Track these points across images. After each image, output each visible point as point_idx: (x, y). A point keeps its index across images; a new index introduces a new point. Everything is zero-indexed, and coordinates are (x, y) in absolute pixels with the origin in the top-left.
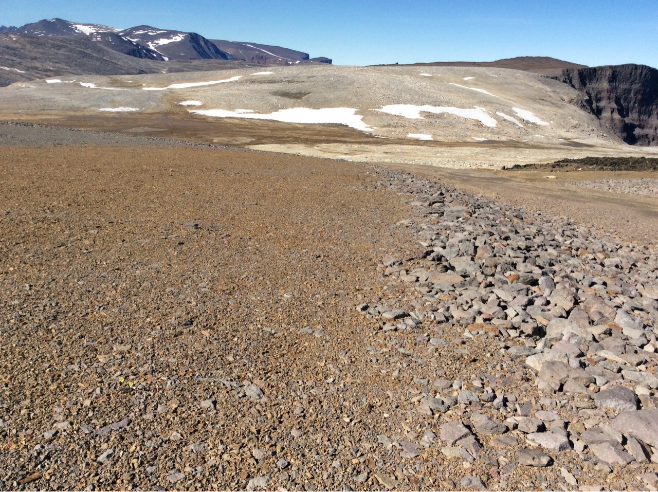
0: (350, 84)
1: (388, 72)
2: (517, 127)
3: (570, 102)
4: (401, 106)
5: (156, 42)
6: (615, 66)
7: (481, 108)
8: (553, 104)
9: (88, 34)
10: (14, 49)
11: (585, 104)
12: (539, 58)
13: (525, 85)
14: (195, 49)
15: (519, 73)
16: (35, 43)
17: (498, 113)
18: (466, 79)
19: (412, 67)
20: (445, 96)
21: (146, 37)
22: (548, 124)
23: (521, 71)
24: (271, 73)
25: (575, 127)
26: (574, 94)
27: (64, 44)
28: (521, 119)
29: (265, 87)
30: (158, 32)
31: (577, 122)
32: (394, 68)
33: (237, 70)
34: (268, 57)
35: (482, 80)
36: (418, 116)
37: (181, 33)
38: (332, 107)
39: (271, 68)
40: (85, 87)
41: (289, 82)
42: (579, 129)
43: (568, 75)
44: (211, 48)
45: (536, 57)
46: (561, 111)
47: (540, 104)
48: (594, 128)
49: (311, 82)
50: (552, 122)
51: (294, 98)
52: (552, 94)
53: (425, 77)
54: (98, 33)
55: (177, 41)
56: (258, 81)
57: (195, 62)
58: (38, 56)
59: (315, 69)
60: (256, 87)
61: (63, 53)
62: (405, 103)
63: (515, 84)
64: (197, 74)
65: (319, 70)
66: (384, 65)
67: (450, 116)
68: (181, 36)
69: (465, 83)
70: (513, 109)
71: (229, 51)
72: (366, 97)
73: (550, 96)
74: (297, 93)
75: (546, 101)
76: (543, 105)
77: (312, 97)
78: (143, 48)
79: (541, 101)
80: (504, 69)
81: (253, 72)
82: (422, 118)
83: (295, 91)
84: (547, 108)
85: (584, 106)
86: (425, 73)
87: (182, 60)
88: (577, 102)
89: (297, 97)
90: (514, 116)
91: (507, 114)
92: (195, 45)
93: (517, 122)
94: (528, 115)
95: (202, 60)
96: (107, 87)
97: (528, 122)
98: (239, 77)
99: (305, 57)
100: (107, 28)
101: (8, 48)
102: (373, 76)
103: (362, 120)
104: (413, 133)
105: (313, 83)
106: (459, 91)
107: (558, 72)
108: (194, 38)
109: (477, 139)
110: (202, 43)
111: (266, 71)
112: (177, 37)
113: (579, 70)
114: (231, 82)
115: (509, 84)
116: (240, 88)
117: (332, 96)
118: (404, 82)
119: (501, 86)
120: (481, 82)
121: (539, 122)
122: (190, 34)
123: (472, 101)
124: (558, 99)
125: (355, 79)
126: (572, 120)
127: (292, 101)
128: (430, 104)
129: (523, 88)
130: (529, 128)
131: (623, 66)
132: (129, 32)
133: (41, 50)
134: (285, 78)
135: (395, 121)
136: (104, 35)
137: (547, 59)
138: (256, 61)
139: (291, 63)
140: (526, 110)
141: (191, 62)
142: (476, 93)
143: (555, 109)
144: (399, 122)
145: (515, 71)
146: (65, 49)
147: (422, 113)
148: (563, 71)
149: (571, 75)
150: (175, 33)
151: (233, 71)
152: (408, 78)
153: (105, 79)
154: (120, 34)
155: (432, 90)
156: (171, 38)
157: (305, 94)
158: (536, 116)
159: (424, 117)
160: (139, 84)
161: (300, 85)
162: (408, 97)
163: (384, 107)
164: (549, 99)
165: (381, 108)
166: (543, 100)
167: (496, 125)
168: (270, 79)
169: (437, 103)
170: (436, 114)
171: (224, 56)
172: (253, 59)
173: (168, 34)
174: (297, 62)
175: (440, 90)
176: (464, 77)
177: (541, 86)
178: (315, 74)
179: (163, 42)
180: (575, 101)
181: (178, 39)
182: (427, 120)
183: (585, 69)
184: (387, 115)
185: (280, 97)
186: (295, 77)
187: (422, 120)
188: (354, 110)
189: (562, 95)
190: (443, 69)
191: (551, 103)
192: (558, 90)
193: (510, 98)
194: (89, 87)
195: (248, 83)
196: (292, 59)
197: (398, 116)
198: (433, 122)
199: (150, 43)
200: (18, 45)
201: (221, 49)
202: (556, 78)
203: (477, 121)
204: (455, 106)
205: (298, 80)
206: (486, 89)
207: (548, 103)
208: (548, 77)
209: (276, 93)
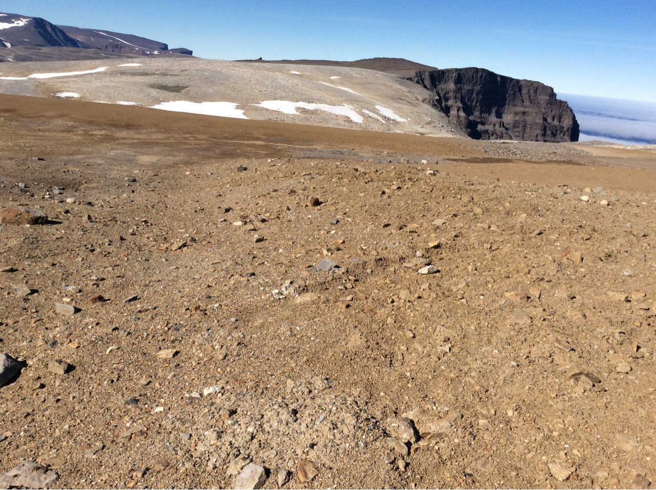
0: (226, 79)
2: (381, 123)
3: (423, 101)
4: (278, 102)
6: (460, 69)
7: (349, 106)
8: (409, 103)
11: (436, 103)
12: (394, 59)
13: (385, 85)
14: (42, 36)
15: (379, 74)
17: (363, 111)
18: (333, 78)
19: (281, 65)
20: (316, 94)
22: (406, 121)
23: (380, 72)
24: (139, 65)
25: (429, 123)
26: (426, 94)
28: (383, 116)
31: (430, 119)
33: (102, 61)
36: (294, 112)
37: (24, 17)
38: (213, 101)
39: (138, 60)
41: (165, 75)
42: (432, 125)
43: (421, 77)
45: (392, 59)
46: (416, 109)
47: (399, 103)
48: (444, 125)
49: (186, 75)
50: (409, 119)
51: (173, 91)
52: (408, 94)
53: (295, 74)
55: (20, 25)
56: (129, 73)
59: (184, 62)
60: (130, 79)
62: (282, 99)
63: (376, 84)
64: (58, 64)
65: (190, 65)
67: (323, 112)
68: (24, 20)
69: (332, 82)
70: (376, 107)
71: (80, 38)
72: (244, 92)
73: (407, 96)
74: (174, 87)
75: (403, 100)
76: (401, 104)
77: (191, 91)
79: (400, 100)
80: (365, 70)
81: (119, 64)
82: (298, 113)
83: (171, 85)
84: (405, 107)
85: (435, 105)
86: (295, 71)
87: (29, 46)
88: (429, 102)
89: (176, 90)
90: (377, 114)
91: (371, 112)
92: (41, 31)
93: (380, 119)
94: (389, 113)
97: (389, 119)
99: (164, 47)
102: (246, 72)
103: (244, 114)
105: (188, 77)
106: (328, 89)
107: (412, 73)
108: (39, 23)
110: (49, 29)
111: (134, 62)
112: (19, 22)
113: (429, 72)
114: (99, 73)
115: (371, 84)
116: (113, 79)
117: (211, 91)
118: (276, 79)
119: (364, 85)
120: (347, 81)
121: (398, 119)
122: (35, 19)
123: (340, 99)
124: (414, 98)
125: (229, 74)
126: (426, 118)
127: (172, 94)
128: (304, 100)
129: (383, 88)
130: (391, 124)
131: (466, 69)
134: (157, 70)
135: (276, 116)
137: (402, 61)
138: (110, 50)
139: (149, 53)
140: (387, 108)
142: (344, 92)
143: (412, 108)
144: (279, 117)
145: (375, 71)
147: (298, 109)
148: (416, 73)
149: (423, 76)
151: (98, 62)
152: (279, 75)
155: (304, 88)
156: (13, 22)
157: (183, 88)
158: (396, 113)
159: (300, 113)
161: (176, 78)
162: (284, 94)
163: (262, 102)
164: (406, 98)
165: (260, 104)
166: (401, 99)
167: (363, 121)
168: (142, 71)
169: (310, 100)
170: (310, 110)
172: (107, 47)
173: (8, 18)
174: (156, 53)
175: (310, 88)
176: (331, 76)
177: (398, 86)
178: (187, 68)
179: (3, 26)
180: (427, 100)
181: (21, 23)
182: (304, 116)
183: (435, 71)
184: (267, 110)
185: (158, 90)
186: (167, 70)
187: (299, 116)
188: (234, 105)
189: (416, 95)
190: (311, 68)
191: (408, 102)
192: (413, 90)
193: (373, 97)
195: (119, 75)
196: (149, 48)
197: (276, 111)
198: (309, 117)
202: (410, 79)
203: (347, 117)
204: (326, 103)
205: (171, 73)
206: (351, 88)
207: (405, 102)
208: (403, 78)
209: (153, 86)
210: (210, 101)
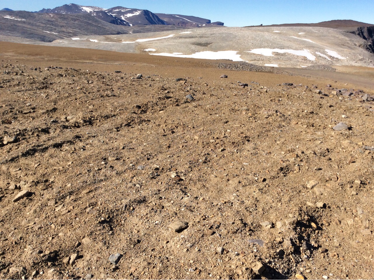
0: (234, 38)
1: (255, 31)
2: (327, 60)
3: (360, 46)
4: (262, 49)
5: (126, 15)
7: (307, 50)
8: (349, 47)
9: (89, 12)
10: (52, 22)
11: (369, 47)
12: (345, 20)
13: (334, 37)
14: (147, 19)
16: (62, 18)
17: (316, 53)
18: (300, 34)
19: (269, 27)
20: (287, 43)
21: (120, 13)
22: (345, 58)
23: (332, 29)
24: (190, 32)
25: (361, 60)
26: (362, 41)
27: (78, 18)
28: (329, 56)
29: (188, 40)
30: (126, 10)
31: (362, 57)
32: (259, 28)
33: (172, 31)
34: (187, 22)
35: (309, 34)
36: (271, 55)
37: (139, 10)
38: (224, 51)
39: (190, 30)
40: (92, 42)
41: (201, 37)
42: (363, 61)
43: (361, 31)
44: (155, 18)
45: (343, 20)
46: (353, 51)
47: (341, 47)
48: (372, 61)
49: (213, 37)
50: (347, 57)
51: (203, 46)
52: (349, 42)
53: (276, 33)
54: (94, 12)
55: (137, 14)
56: (184, 37)
57: (148, 27)
58: (64, 25)
59: (215, 29)
60: (183, 40)
61: (77, 23)
62: (264, 47)
63: (328, 36)
64: (150, 34)
65: (217, 30)
66: (253, 26)
67: (289, 54)
68: (139, 12)
69: (299, 36)
70: (326, 50)
71: (165, 20)
72: (243, 45)
73: (348, 43)
74: (205, 44)
75: (345, 46)
76: (343, 48)
77: (214, 45)
78: (119, 19)
80: (323, 28)
81: (180, 32)
82: (273, 56)
83: (204, 42)
84: (346, 50)
86: (276, 30)
87: (140, 25)
88: (364, 46)
89: (205, 45)
90: (326, 54)
91: (322, 53)
92: (147, 17)
93: (327, 58)
94: (334, 54)
95: (151, 25)
96: (103, 41)
97: (333, 58)
98: (173, 35)
99: (209, 22)
100: (99, 8)
101: (49, 21)
102: (247, 33)
103: (240, 57)
104: (268, 63)
105: (214, 38)
106: (295, 40)
107: (355, 29)
108: (146, 13)
109: (303, 67)
110: (151, 16)
111: (188, 31)
112: (137, 13)
113: (368, 28)
114: (169, 38)
115: (324, 36)
116: (174, 41)
117: (224, 45)
118: (264, 36)
119: (320, 37)
120: (309, 35)
121: (340, 57)
122: (144, 11)
123: (302, 46)
124: (353, 44)
125: (237, 35)
126: (359, 56)
127: (203, 48)
128: (278, 48)
129: (332, 38)
130: (334, 60)
132: (111, 10)
133: (66, 22)
134: (198, 35)
135: (258, 58)
136: (97, 12)
137: (350, 21)
138: (181, 25)
139: (200, 25)
140: (333, 50)
141: (145, 27)
142: (305, 42)
143: (350, 50)
144: (260, 58)
145: (329, 28)
146: (78, 21)
147: (273, 53)
148: (358, 29)
149: (363, 31)
150: (136, 10)
151: (170, 32)
152: (267, 33)
153: (102, 37)
154: (106, 12)
155: (280, 40)
156: (134, 13)
157: (209, 44)
158: (339, 54)
159: (275, 55)
160: (120, 40)
161: (207, 39)
162: (266, 44)
163: (252, 50)
164: (347, 44)
165: (250, 51)
166: (343, 45)
167: (315, 59)
168: (190, 36)
169: (282, 48)
170: (281, 54)
171: (163, 22)
172: (179, 24)
173: (132, 11)
174: (204, 25)
175: (284, 40)
176: (299, 32)
177: (343, 37)
178: (215, 33)
179: (129, 15)
180: (363, 45)
181: (138, 13)
182: (276, 57)
184: (254, 54)
185: (196, 46)
186: (204, 34)
187: (273, 57)
188: (236, 52)
189: (355, 42)
190: (287, 28)
191: (348, 46)
192: (353, 39)
193: (324, 44)
194: (94, 42)
195: (178, 39)
196: (201, 23)
197: (260, 55)
198: (279, 58)
199: (122, 16)
200: (54, 19)
201: (161, 18)
202: (353, 33)
203: (304, 57)
204: (292, 49)
205: (205, 36)
206: (311, 39)
207: (346, 47)
208: (348, 32)
209: (194, 44)
210: (222, 50)
